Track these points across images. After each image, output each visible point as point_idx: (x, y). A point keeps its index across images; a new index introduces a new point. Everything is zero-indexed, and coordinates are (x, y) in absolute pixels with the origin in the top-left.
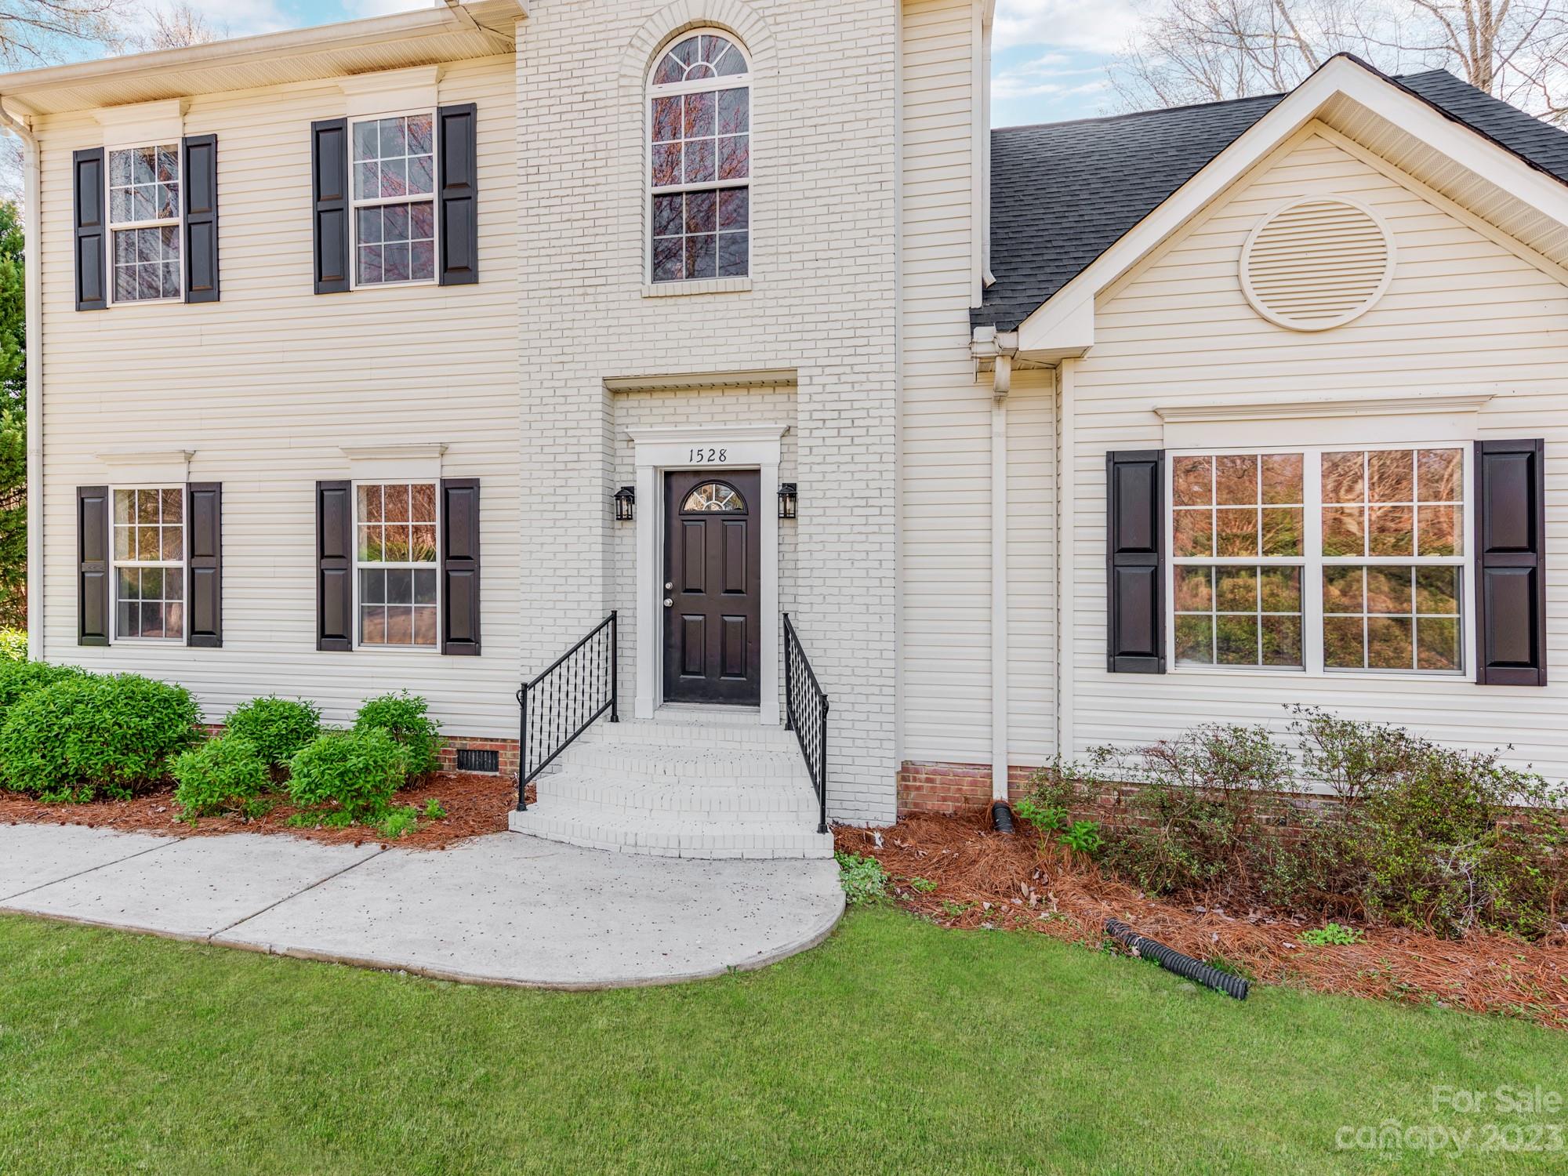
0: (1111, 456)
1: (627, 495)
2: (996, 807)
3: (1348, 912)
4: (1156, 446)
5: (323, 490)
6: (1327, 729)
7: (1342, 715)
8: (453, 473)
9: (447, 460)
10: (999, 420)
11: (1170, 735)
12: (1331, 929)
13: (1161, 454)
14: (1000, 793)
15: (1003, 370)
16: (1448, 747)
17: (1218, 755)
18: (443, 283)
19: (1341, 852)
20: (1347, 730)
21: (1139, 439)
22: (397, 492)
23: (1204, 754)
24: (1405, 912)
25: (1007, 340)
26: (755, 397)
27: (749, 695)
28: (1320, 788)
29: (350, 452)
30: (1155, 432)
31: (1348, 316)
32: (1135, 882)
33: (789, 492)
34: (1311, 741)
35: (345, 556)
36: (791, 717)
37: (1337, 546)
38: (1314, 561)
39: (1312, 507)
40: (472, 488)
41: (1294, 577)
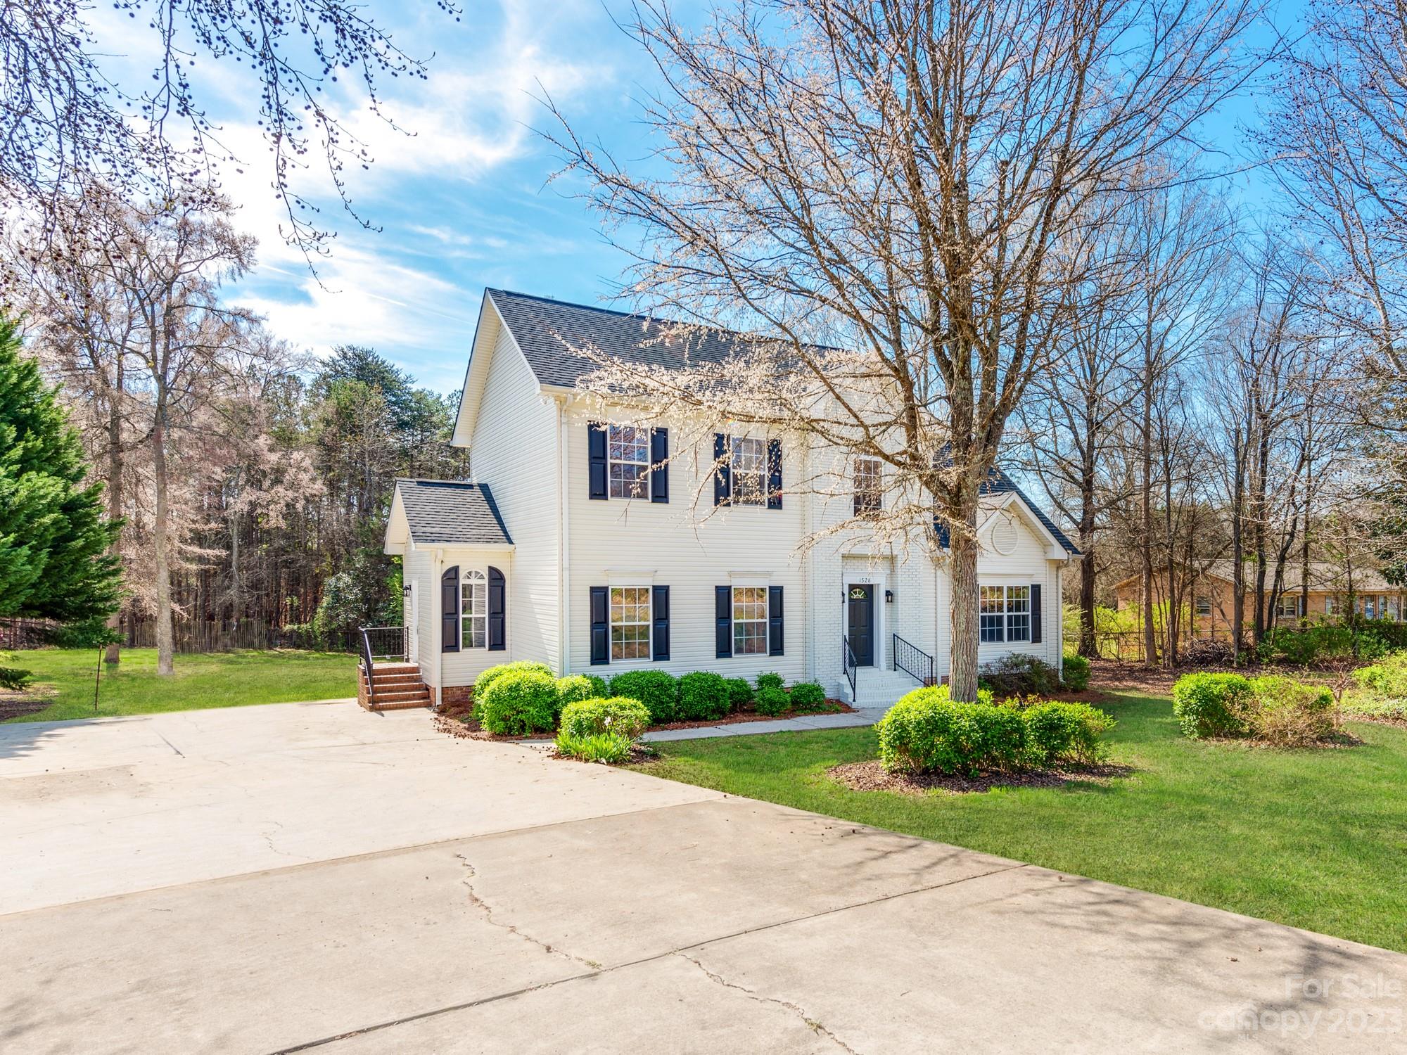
5: (718, 589)
8: (773, 584)
9: (771, 578)
22: (750, 591)
27: (870, 662)
29: (730, 574)
33: (888, 593)
35: (729, 617)
36: (896, 666)
37: (1010, 610)
38: (1005, 614)
39: (1005, 600)
40: (780, 589)
41: (1001, 617)
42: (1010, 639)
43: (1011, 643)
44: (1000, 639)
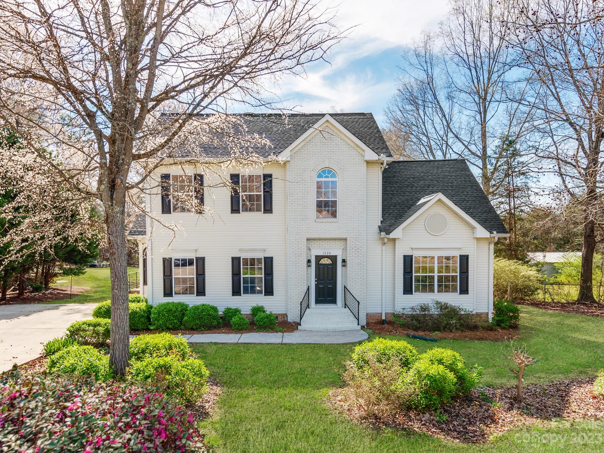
0: (404, 256)
1: (309, 261)
2: (383, 320)
3: (439, 330)
4: (411, 254)
5: (233, 259)
6: (437, 303)
7: (440, 300)
8: (266, 256)
9: (265, 252)
10: (384, 247)
11: (414, 305)
12: (437, 332)
13: (412, 256)
14: (384, 318)
15: (386, 240)
16: (454, 305)
17: (422, 308)
18: (264, 213)
19: (438, 321)
20: (440, 303)
21: (409, 253)
22: (253, 260)
23: (419, 308)
24: (446, 329)
25: (388, 236)
26: (337, 242)
27: (334, 301)
28: (436, 313)
29: (241, 250)
30: (411, 252)
31: (441, 233)
32: (410, 329)
33: (344, 261)
34: (435, 305)
35: (239, 274)
36: (346, 306)
37: (439, 272)
38: (436, 274)
39: (436, 265)
40: (271, 259)
41: (433, 277)
42: (439, 291)
43: (440, 294)
44: (432, 291)
